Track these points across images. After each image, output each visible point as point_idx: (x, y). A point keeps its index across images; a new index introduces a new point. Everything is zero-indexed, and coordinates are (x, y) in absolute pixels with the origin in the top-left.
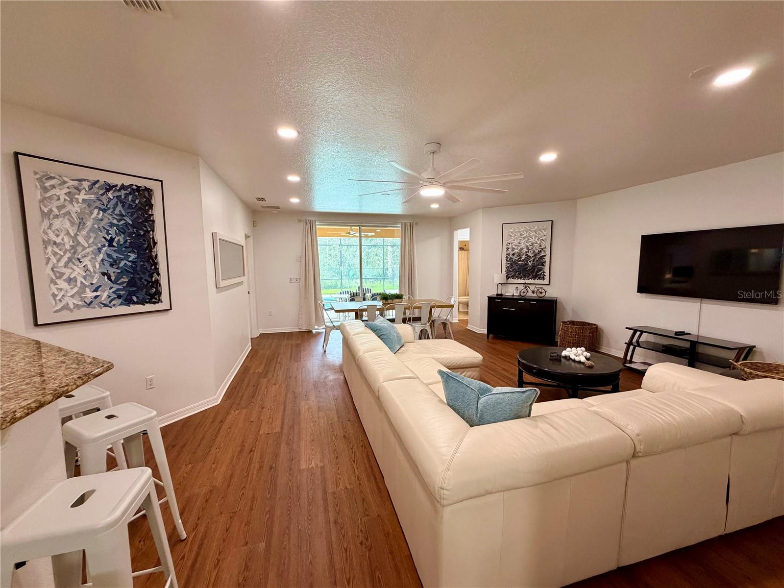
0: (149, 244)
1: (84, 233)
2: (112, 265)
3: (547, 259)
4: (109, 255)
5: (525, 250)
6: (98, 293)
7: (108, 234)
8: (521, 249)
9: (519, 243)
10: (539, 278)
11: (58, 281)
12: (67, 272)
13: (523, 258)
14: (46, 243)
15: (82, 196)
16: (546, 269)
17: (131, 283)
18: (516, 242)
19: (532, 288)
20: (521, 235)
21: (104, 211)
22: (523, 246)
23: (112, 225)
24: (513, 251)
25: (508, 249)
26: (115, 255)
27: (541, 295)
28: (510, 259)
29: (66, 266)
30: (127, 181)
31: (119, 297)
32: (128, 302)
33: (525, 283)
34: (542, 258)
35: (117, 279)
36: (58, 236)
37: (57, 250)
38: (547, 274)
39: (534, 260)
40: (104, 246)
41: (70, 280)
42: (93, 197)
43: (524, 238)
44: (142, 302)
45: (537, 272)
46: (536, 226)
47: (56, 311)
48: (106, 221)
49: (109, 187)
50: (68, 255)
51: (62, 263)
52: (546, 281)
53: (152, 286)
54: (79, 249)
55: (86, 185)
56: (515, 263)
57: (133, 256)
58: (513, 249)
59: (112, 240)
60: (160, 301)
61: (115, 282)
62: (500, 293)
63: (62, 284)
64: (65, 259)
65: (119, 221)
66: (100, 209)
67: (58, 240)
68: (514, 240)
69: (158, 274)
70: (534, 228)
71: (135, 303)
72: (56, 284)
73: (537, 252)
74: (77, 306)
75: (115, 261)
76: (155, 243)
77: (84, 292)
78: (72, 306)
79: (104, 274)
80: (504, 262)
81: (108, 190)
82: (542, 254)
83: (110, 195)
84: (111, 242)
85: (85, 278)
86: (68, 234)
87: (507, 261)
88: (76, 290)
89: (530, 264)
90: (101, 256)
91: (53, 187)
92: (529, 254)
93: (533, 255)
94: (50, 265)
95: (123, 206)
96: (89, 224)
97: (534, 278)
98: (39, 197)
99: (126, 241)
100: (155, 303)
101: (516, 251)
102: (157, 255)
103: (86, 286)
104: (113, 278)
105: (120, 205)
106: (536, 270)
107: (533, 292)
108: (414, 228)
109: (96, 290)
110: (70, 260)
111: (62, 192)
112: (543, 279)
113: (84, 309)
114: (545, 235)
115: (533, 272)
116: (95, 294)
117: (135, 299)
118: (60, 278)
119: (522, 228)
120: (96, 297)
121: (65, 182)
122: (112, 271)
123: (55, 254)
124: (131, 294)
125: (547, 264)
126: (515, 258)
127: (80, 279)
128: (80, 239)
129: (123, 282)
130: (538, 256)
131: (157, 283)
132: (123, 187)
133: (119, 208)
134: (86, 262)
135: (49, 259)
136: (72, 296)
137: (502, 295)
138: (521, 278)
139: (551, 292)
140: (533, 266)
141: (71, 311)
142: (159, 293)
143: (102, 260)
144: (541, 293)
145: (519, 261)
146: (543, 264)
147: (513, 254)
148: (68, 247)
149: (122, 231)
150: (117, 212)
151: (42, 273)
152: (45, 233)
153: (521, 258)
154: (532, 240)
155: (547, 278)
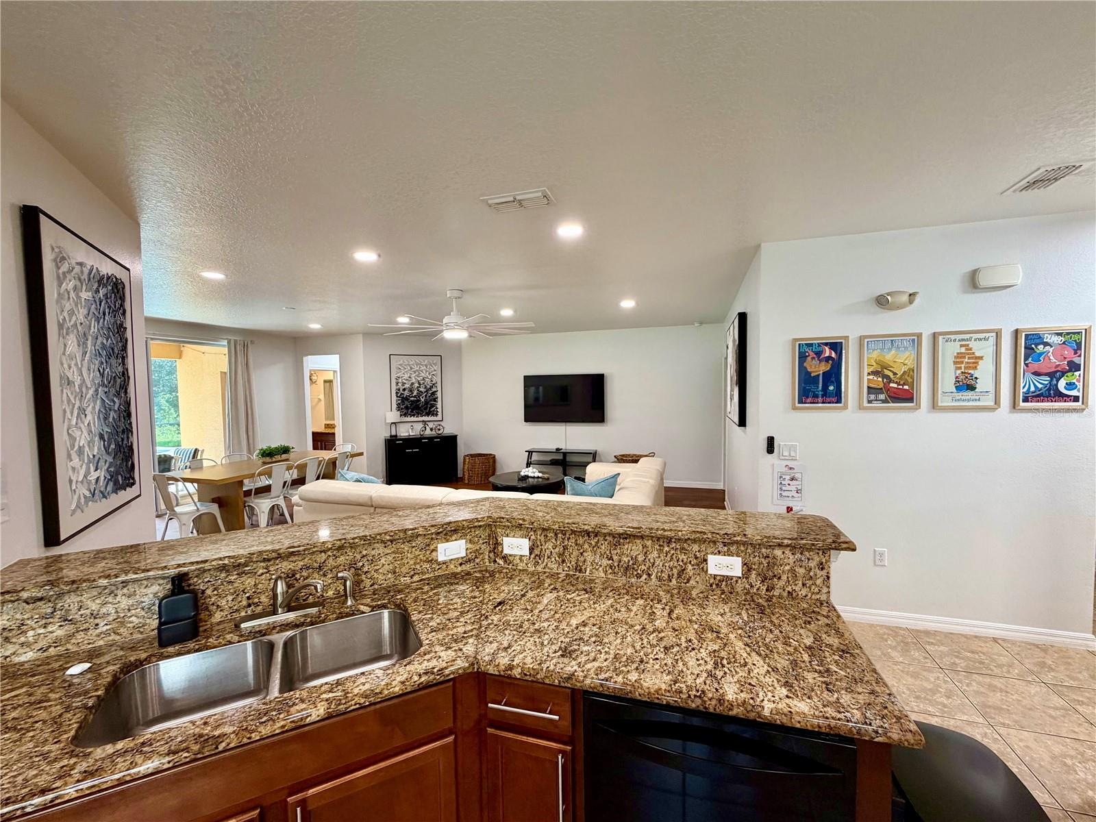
3: (439, 394)
5: (417, 385)
8: (412, 384)
9: (410, 377)
10: (433, 415)
13: (415, 393)
16: (439, 405)
18: (406, 376)
19: (431, 425)
20: (411, 368)
22: (414, 380)
24: (403, 385)
25: (397, 383)
27: (440, 432)
28: (400, 395)
33: (423, 421)
34: (434, 393)
38: (439, 410)
39: (426, 396)
42: (90, 297)
43: (415, 372)
45: (430, 408)
46: (426, 360)
52: (439, 418)
56: (406, 399)
58: (403, 384)
62: (393, 433)
68: (404, 374)
70: (424, 361)
73: (429, 387)
80: (394, 398)
82: (434, 390)
87: (397, 397)
89: (423, 400)
90: (98, 405)
92: (421, 389)
93: (425, 390)
97: (428, 414)
101: (407, 386)
106: (429, 406)
107: (431, 430)
112: (437, 415)
114: (435, 370)
115: (426, 409)
119: (412, 360)
125: (439, 400)
126: (406, 393)
130: (430, 392)
137: (396, 436)
138: (414, 415)
139: (448, 430)
140: (426, 403)
144: (439, 430)
145: (412, 397)
146: (435, 400)
147: (404, 390)
153: (412, 393)
154: (423, 375)
155: (440, 414)
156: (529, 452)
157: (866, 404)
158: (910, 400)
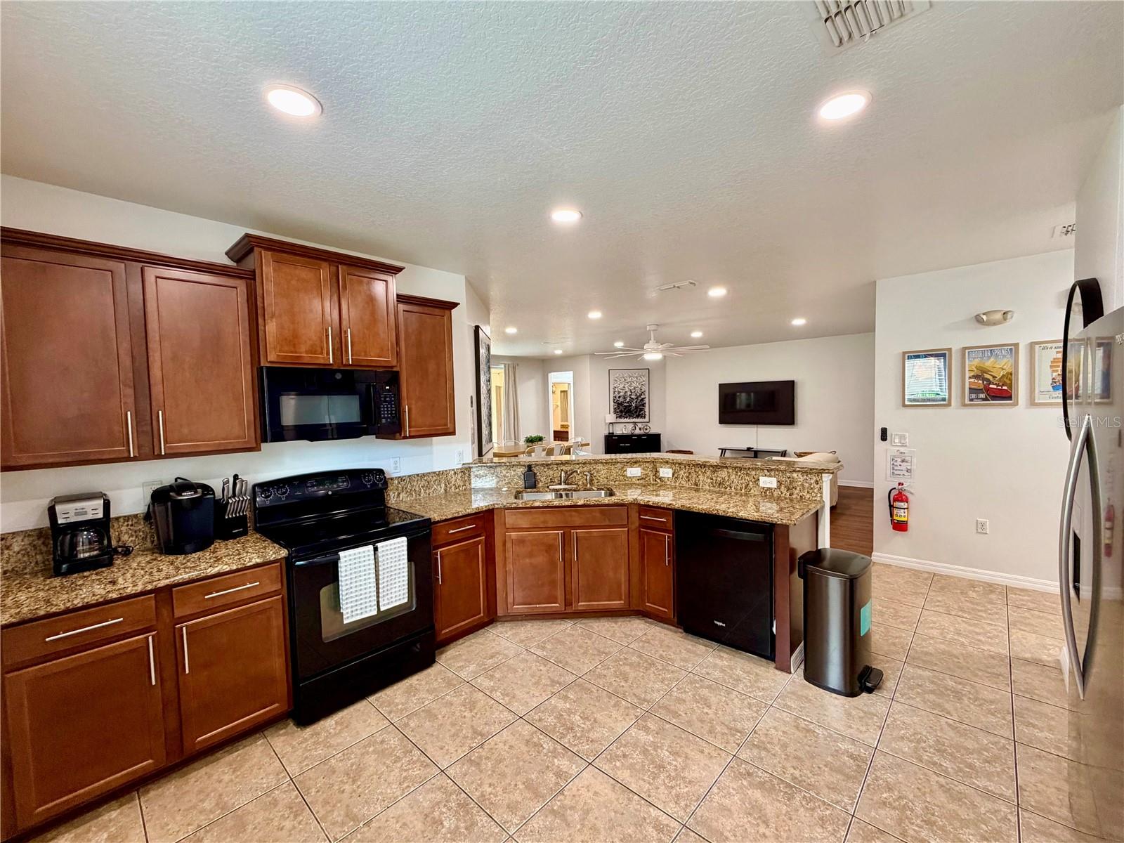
3: (647, 400)
5: (629, 393)
8: (626, 392)
9: (624, 387)
10: (641, 417)
13: (628, 400)
16: (647, 409)
18: (621, 386)
19: (640, 425)
20: (625, 380)
22: (627, 389)
25: (614, 392)
27: (647, 431)
28: (616, 401)
33: (634, 422)
34: (642, 400)
38: (647, 413)
39: (636, 402)
43: (628, 383)
45: (640, 411)
46: (636, 373)
52: (647, 420)
56: (621, 404)
58: (619, 392)
62: (611, 431)
68: (619, 384)
73: (638, 394)
80: (612, 403)
82: (642, 397)
87: (614, 403)
89: (634, 405)
92: (632, 397)
93: (636, 397)
97: (638, 417)
101: (621, 394)
106: (638, 410)
107: (640, 429)
108: (517, 370)
112: (645, 417)
114: (644, 381)
115: (636, 412)
119: (626, 374)
125: (647, 405)
126: (621, 400)
130: (640, 399)
137: (613, 433)
138: (627, 418)
139: (654, 430)
140: (636, 407)
144: (646, 429)
145: (625, 403)
146: (644, 405)
147: (619, 397)
153: (626, 400)
154: (634, 385)
155: (647, 416)
156: (722, 450)
157: (967, 402)
158: (1010, 398)
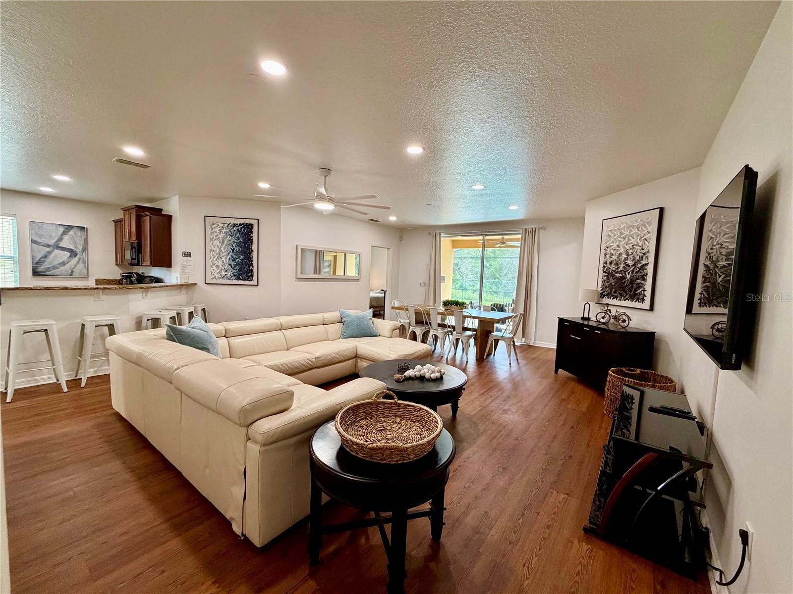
0: (250, 251)
1: (224, 246)
2: (233, 261)
3: (650, 269)
4: (232, 256)
5: (624, 256)
6: (227, 273)
7: (232, 246)
8: (620, 254)
9: (619, 246)
10: (638, 300)
11: (213, 266)
12: (216, 262)
13: (621, 268)
14: (210, 250)
15: (223, 231)
16: (648, 286)
17: (239, 270)
18: (615, 245)
20: (621, 233)
21: (232, 236)
22: (622, 250)
23: (234, 242)
24: (610, 257)
25: (606, 254)
26: (234, 256)
28: (607, 270)
29: (216, 260)
30: (242, 221)
31: (235, 276)
32: (238, 279)
34: (643, 267)
35: (235, 267)
36: (214, 248)
37: (214, 253)
38: (648, 293)
39: (633, 271)
40: (230, 252)
41: (217, 267)
42: (228, 230)
43: (624, 238)
44: (244, 280)
45: (636, 289)
46: (639, 219)
47: (212, 279)
48: (232, 241)
49: (235, 225)
50: (217, 256)
51: (215, 259)
52: (646, 305)
53: (249, 272)
54: (221, 253)
55: (226, 225)
56: (612, 275)
57: (242, 257)
58: (611, 255)
59: (234, 249)
60: (252, 280)
61: (233, 269)
62: (585, 316)
63: (214, 268)
64: (216, 257)
65: (237, 240)
66: (230, 236)
67: (215, 250)
68: (613, 242)
69: (253, 266)
70: (636, 221)
71: (241, 280)
72: (212, 267)
73: (637, 258)
74: (219, 278)
75: (234, 259)
76: (252, 251)
77: (221, 272)
78: (217, 277)
79: (229, 265)
80: (601, 273)
81: (234, 227)
82: (644, 262)
83: (235, 229)
84: (233, 250)
85: (222, 266)
86: (218, 247)
87: (604, 272)
88: (219, 270)
89: (628, 277)
90: (229, 256)
91: (215, 228)
92: (628, 262)
93: (633, 263)
94: (211, 260)
95: (239, 234)
96: (226, 242)
97: (632, 298)
98: (210, 232)
99: (239, 250)
100: (250, 281)
101: (614, 257)
102: (252, 257)
103: (222, 269)
104: (233, 267)
105: (238, 233)
106: (635, 286)
108: (537, 234)
109: (226, 272)
110: (218, 258)
111: (217, 230)
112: (643, 300)
113: (221, 279)
114: (649, 232)
115: (631, 290)
116: (225, 273)
117: (241, 277)
118: (213, 265)
119: (624, 223)
120: (226, 275)
121: (218, 225)
122: (233, 263)
123: (213, 255)
124: (240, 275)
125: (650, 278)
126: (613, 267)
127: (220, 266)
128: (222, 249)
129: (237, 269)
130: (639, 265)
131: (252, 270)
132: (240, 225)
133: (238, 234)
134: (223, 259)
135: (211, 257)
136: (217, 273)
138: (616, 297)
140: (632, 281)
141: (216, 279)
142: (252, 276)
143: (229, 258)
145: (617, 273)
146: (643, 278)
147: (611, 263)
148: (217, 252)
149: (238, 245)
150: (237, 236)
151: (209, 263)
152: (211, 247)
153: (618, 268)
154: (633, 241)
155: (648, 299)
